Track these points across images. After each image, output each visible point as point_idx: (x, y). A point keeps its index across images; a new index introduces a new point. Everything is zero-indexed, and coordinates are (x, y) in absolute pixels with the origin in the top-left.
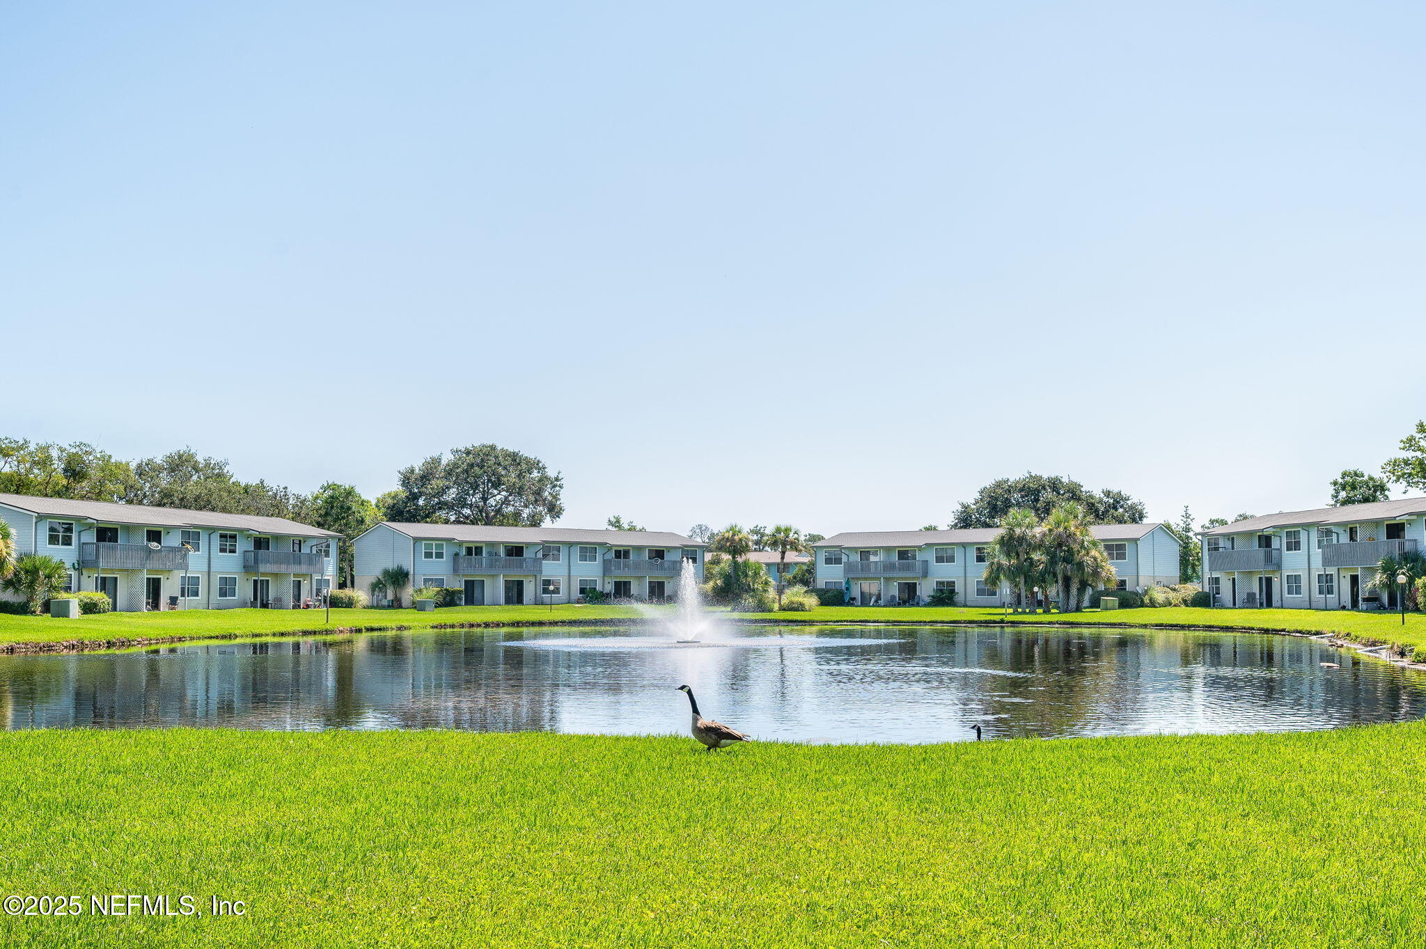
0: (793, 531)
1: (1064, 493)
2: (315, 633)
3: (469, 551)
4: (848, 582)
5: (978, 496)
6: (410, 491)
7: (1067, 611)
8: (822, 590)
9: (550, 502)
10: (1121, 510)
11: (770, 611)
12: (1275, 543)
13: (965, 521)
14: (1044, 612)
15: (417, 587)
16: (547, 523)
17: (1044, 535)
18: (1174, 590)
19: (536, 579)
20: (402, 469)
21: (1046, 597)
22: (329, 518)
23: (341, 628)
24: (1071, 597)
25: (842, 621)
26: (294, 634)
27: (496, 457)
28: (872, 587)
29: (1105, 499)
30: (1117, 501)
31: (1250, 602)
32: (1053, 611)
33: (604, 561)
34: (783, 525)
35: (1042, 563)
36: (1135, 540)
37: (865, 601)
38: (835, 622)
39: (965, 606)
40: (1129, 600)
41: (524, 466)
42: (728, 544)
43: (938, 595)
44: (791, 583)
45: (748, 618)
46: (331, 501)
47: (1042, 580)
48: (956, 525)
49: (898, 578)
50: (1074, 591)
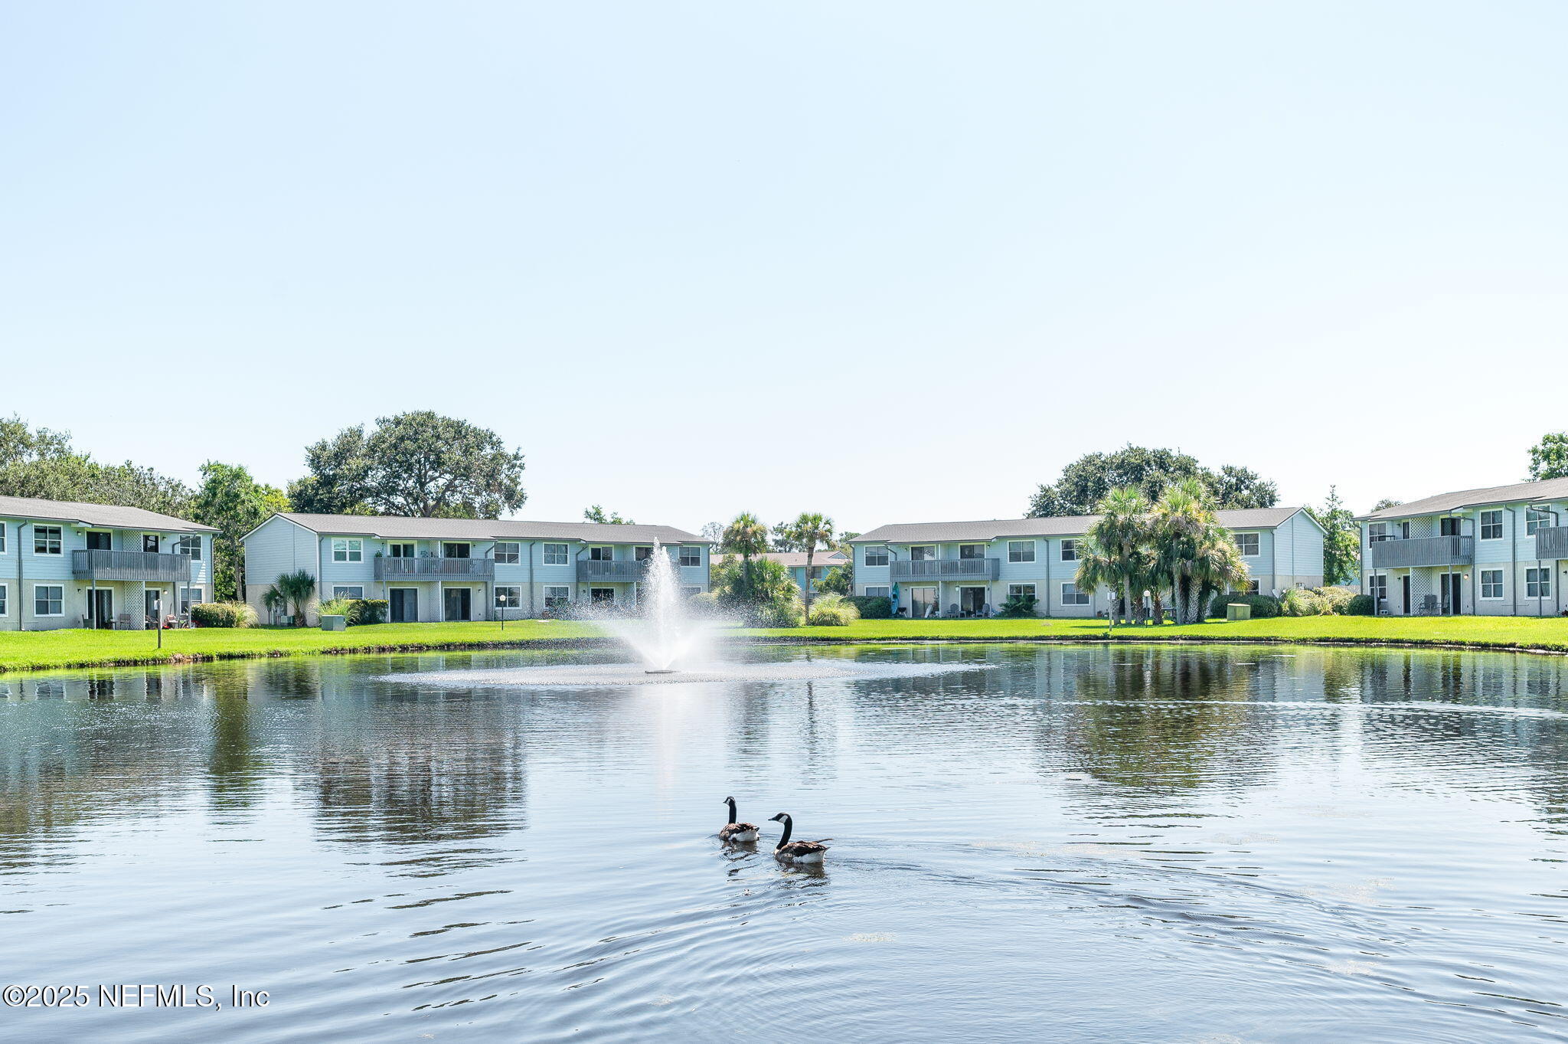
0: (824, 521)
1: (1175, 471)
2: (135, 663)
3: (396, 550)
4: (895, 588)
5: (1061, 476)
6: (322, 474)
7: (1185, 622)
8: (862, 598)
9: (507, 488)
10: (1246, 492)
11: (795, 625)
12: (1465, 529)
13: (1046, 507)
14: (1155, 624)
15: (325, 600)
16: (505, 514)
17: (1157, 521)
18: (1319, 593)
19: (486, 586)
20: (312, 444)
21: (1157, 604)
22: (212, 510)
23: (178, 656)
24: (1191, 604)
25: (889, 639)
26: (101, 665)
27: (434, 428)
28: (925, 594)
29: (1226, 478)
30: (1243, 479)
31: (1429, 607)
32: (1166, 622)
33: (578, 562)
34: (811, 512)
35: (1153, 559)
36: (1271, 529)
37: (918, 613)
38: (879, 640)
39: (1048, 617)
40: (1263, 608)
41: (471, 439)
42: (738, 538)
43: (1013, 603)
44: (823, 590)
45: (763, 635)
46: (213, 487)
47: (1153, 581)
48: (1034, 513)
49: (961, 582)
50: (1194, 594)
